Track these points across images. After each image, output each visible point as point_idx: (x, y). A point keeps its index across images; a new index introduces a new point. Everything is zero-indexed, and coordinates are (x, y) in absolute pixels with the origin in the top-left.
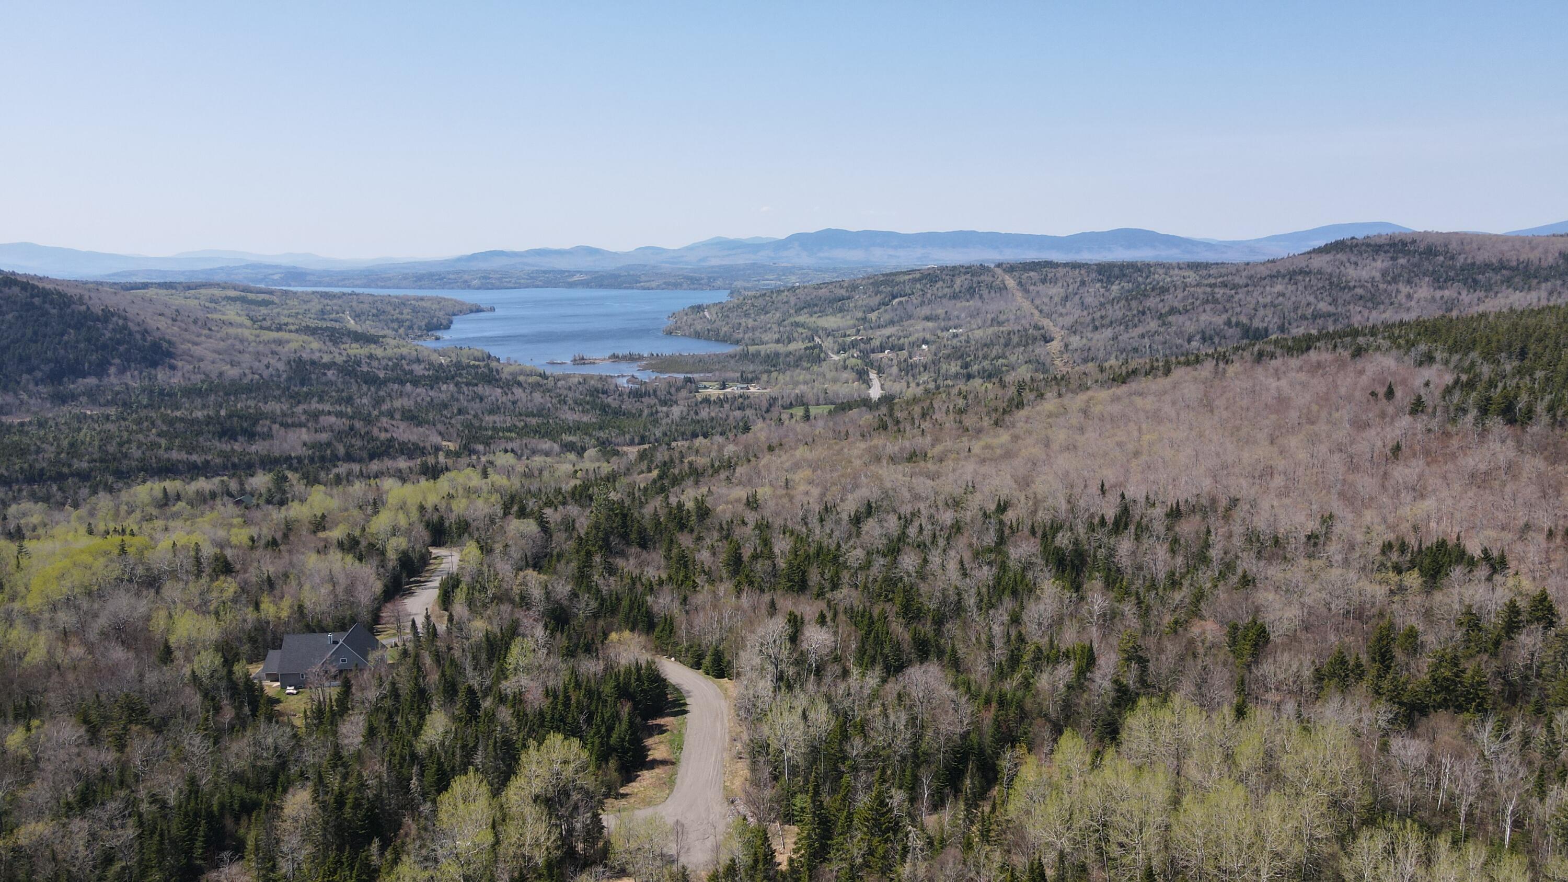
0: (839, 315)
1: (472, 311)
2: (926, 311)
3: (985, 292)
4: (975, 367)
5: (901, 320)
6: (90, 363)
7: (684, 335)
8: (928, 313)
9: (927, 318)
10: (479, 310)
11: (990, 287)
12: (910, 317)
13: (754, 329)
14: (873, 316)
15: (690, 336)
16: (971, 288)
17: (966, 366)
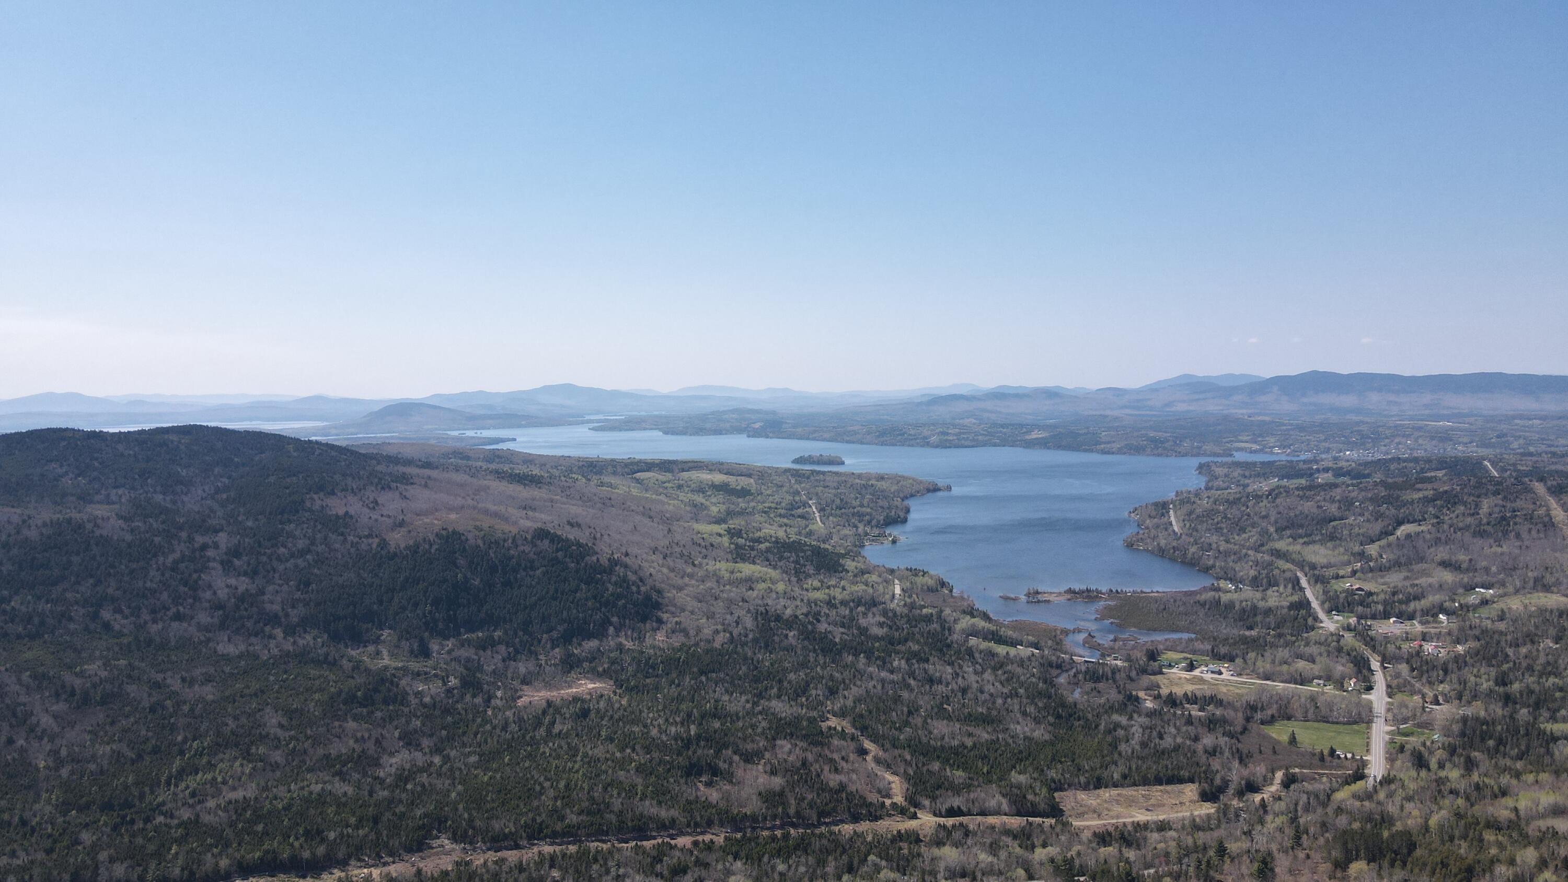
0: (1330, 544)
1: (929, 491)
2: (1442, 553)
3: (1523, 529)
4: (1516, 686)
5: (1409, 563)
6: (594, 623)
7: (1147, 550)
8: (1446, 557)
9: (1445, 564)
10: (936, 489)
11: (1529, 518)
12: (1422, 559)
13: (1227, 554)
14: (1372, 549)
15: (1152, 552)
16: (1504, 518)
17: (1502, 680)
